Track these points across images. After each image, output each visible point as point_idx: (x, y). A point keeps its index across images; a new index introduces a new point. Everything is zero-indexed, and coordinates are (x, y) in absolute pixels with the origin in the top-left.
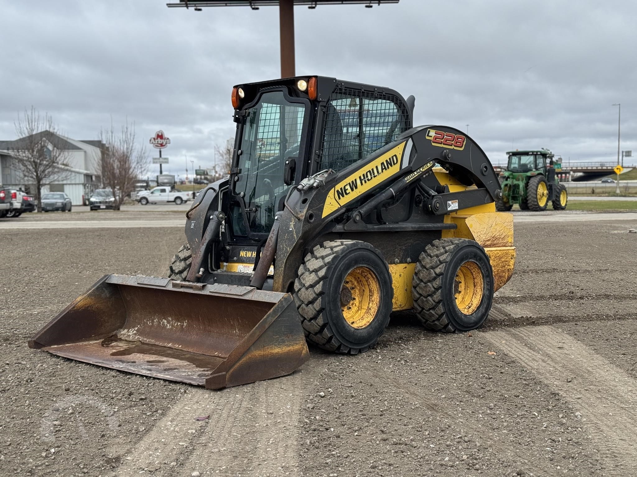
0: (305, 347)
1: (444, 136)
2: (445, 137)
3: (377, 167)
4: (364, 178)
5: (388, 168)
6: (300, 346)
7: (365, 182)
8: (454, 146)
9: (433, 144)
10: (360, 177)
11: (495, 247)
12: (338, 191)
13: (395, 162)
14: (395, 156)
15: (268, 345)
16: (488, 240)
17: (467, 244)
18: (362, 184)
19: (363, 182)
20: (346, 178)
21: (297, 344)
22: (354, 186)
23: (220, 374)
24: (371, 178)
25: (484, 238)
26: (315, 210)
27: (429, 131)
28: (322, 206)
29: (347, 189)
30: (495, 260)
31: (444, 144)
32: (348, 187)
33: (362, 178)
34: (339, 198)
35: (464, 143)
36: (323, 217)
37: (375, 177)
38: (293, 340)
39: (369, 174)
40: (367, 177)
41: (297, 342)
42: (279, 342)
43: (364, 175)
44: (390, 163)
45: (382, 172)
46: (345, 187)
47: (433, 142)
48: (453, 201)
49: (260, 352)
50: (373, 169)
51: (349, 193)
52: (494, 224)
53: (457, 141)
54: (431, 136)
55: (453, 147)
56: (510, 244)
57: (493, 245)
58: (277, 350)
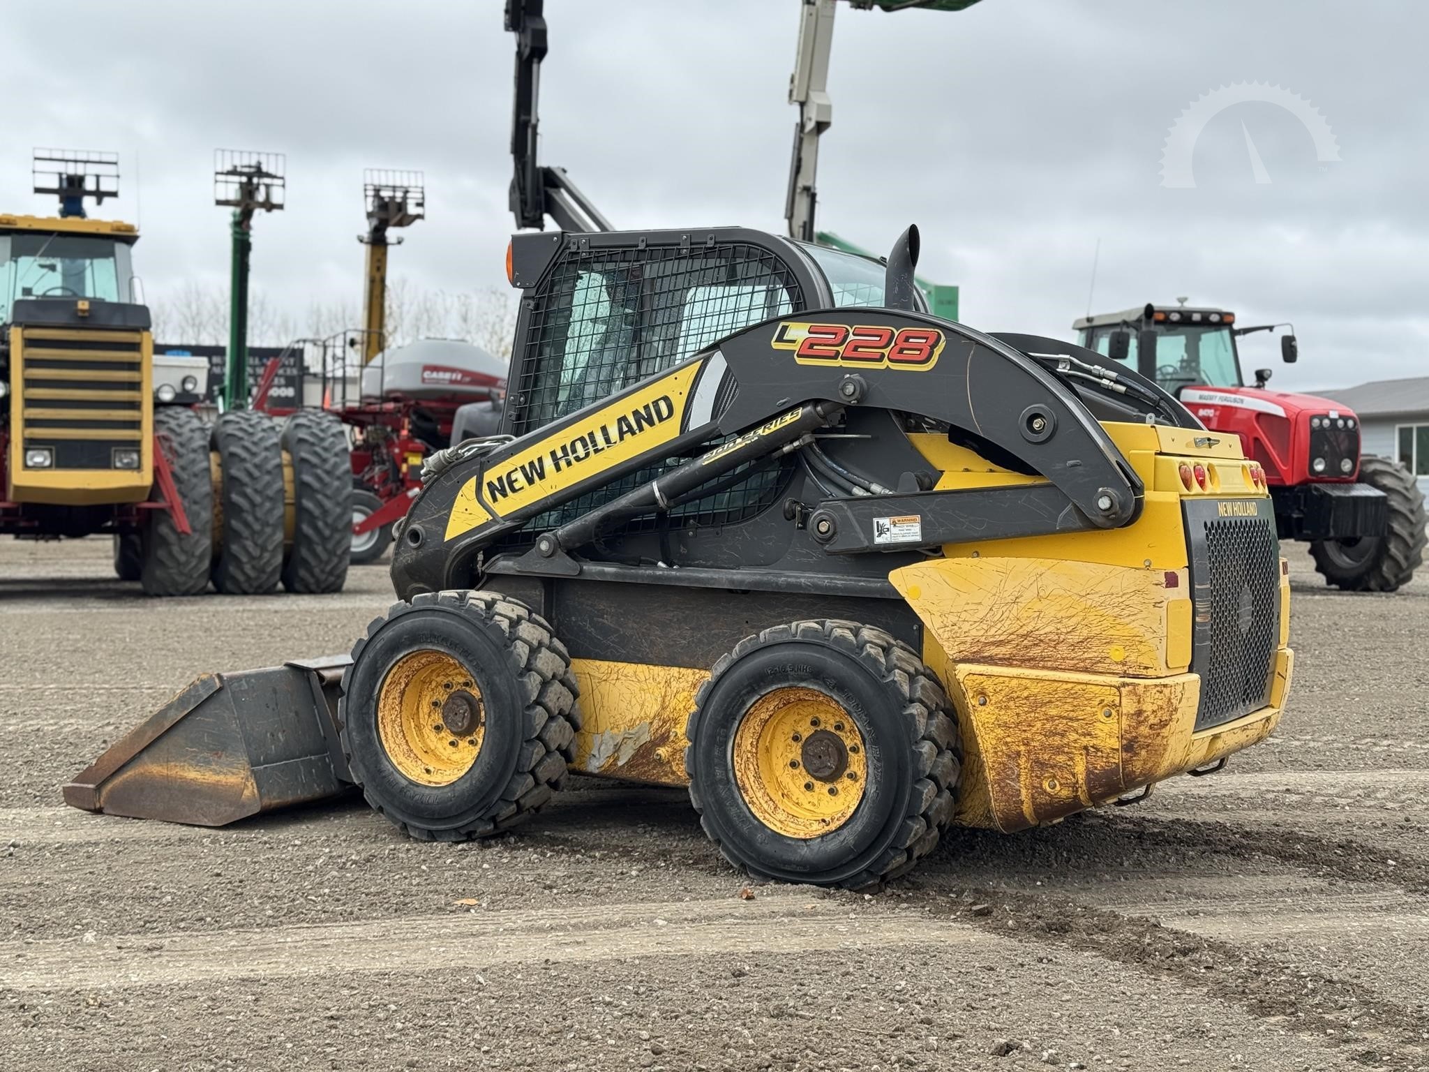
0: (249, 784)
1: (846, 337)
2: (851, 337)
3: (604, 429)
4: (566, 454)
5: (641, 429)
6: (240, 780)
7: (569, 464)
8: (891, 360)
9: (800, 361)
10: (553, 454)
11: (1032, 668)
12: (490, 485)
13: (665, 412)
14: (666, 399)
15: (176, 760)
16: (1000, 643)
17: (798, 638)
18: (558, 468)
19: (563, 463)
20: (512, 455)
21: (233, 773)
22: (535, 473)
23: (85, 785)
24: (587, 455)
25: (973, 633)
26: (428, 522)
27: (785, 329)
28: (445, 514)
29: (516, 480)
30: (1007, 708)
31: (843, 358)
32: (519, 475)
33: (560, 454)
34: (495, 499)
35: (938, 351)
36: (446, 539)
37: (596, 451)
38: (228, 765)
39: (579, 445)
40: (574, 451)
41: (234, 770)
42: (199, 762)
43: (564, 448)
44: (646, 418)
45: (621, 438)
46: (509, 475)
47: (799, 356)
48: (896, 519)
49: (160, 769)
50: (591, 435)
51: (522, 488)
52: (1030, 594)
53: (906, 345)
54: (794, 341)
55: (886, 363)
56: (1119, 669)
57: (1023, 661)
58: (191, 774)
